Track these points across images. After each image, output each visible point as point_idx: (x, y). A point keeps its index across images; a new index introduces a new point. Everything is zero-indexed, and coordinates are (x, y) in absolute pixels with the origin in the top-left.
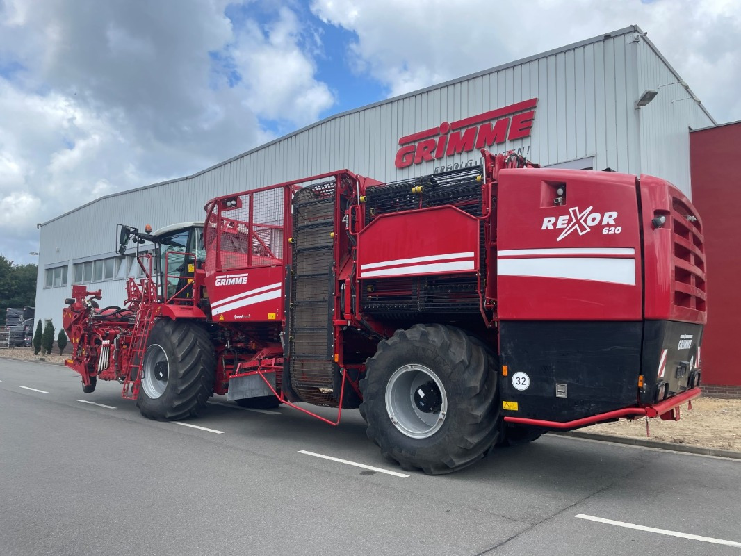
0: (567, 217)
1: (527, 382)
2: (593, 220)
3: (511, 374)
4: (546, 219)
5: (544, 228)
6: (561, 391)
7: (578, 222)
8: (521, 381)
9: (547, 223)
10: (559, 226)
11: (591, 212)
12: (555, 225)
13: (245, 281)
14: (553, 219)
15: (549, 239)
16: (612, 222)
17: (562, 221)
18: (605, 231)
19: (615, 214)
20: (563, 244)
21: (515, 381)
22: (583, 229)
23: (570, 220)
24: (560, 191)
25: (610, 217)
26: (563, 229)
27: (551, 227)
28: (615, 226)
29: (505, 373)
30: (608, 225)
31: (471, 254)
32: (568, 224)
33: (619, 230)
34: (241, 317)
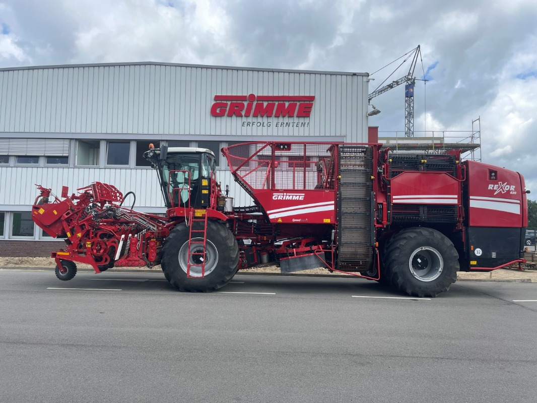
0: (498, 185)
1: (481, 252)
2: (507, 188)
3: (474, 250)
4: (490, 185)
5: (489, 189)
6: (494, 255)
7: (502, 188)
8: (478, 252)
9: (490, 187)
10: (495, 189)
11: (506, 185)
12: (493, 188)
13: (301, 198)
14: (492, 186)
15: (491, 194)
16: (513, 190)
17: (496, 186)
18: (511, 193)
19: (514, 187)
20: (496, 196)
21: (476, 252)
22: (504, 191)
23: (499, 187)
24: (493, 174)
25: (513, 188)
26: (496, 190)
27: (492, 189)
28: (514, 191)
29: (472, 249)
30: (512, 191)
31: (456, 196)
32: (498, 188)
33: (515, 193)
34: (299, 220)
